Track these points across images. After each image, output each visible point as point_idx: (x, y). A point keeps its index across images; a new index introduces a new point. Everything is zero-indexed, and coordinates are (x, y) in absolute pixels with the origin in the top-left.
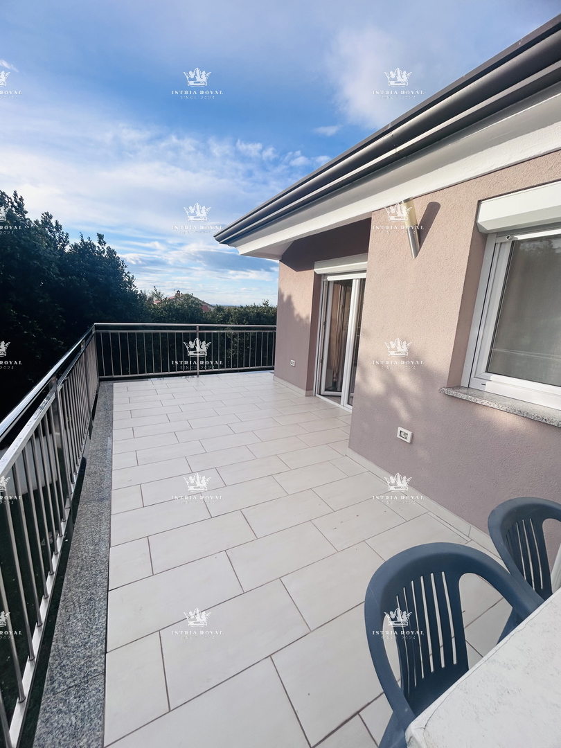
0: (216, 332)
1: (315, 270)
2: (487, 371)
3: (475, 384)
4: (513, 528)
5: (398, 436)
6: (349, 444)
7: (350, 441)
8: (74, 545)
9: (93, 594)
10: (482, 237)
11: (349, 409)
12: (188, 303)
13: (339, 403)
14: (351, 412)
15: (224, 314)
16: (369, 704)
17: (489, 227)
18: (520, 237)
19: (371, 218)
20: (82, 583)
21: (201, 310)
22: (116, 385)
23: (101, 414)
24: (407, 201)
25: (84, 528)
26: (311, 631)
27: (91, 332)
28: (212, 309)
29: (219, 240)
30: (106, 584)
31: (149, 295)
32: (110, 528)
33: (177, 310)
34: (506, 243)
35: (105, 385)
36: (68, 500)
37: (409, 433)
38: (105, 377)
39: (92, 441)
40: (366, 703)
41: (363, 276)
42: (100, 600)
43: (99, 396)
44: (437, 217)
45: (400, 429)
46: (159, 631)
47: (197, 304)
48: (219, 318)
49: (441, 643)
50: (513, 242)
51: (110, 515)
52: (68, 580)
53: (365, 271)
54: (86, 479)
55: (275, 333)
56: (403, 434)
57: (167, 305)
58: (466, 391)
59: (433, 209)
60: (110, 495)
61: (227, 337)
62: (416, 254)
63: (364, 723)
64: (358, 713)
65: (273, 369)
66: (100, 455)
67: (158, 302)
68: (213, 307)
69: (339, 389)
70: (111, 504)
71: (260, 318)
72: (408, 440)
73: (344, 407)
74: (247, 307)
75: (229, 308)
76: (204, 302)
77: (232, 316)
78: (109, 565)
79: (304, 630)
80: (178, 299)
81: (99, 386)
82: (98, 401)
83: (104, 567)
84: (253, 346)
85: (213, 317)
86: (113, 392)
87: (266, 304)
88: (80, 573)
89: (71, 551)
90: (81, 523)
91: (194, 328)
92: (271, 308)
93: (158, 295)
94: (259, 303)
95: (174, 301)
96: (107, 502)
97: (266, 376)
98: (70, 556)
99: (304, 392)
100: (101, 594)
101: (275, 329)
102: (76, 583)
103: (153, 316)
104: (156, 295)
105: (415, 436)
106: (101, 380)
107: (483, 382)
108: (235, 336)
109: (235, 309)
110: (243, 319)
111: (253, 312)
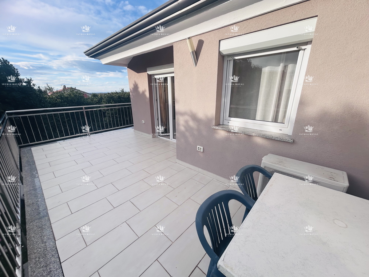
0: (95, 109)
1: (148, 72)
2: (229, 117)
3: (225, 123)
4: (244, 178)
5: (198, 150)
6: (177, 157)
7: (177, 156)
8: (29, 247)
9: (51, 268)
10: (222, 57)
11: (175, 141)
12: (73, 94)
13: (169, 138)
14: (176, 142)
15: (98, 98)
16: (200, 261)
17: (224, 53)
18: (236, 58)
19: (173, 46)
20: (42, 265)
21: (83, 97)
22: (33, 149)
23: (26, 168)
24: (189, 38)
25: (34, 237)
26: (173, 243)
27: (5, 118)
28: (90, 96)
29: (88, 55)
30: (59, 260)
31: (43, 89)
32: (52, 231)
33: (66, 98)
34: (231, 60)
35: (24, 150)
36: (17, 224)
37: (202, 148)
38: (23, 145)
39: (25, 186)
40: (199, 261)
41: (172, 75)
42: (57, 270)
43: (22, 158)
44: (203, 47)
45: (198, 146)
46: (97, 271)
47: (80, 94)
48: (95, 101)
49: (224, 227)
50: (234, 60)
51: (51, 224)
52: (31, 267)
53: (173, 73)
54: (27, 209)
55: (131, 107)
56: (199, 149)
57: (59, 96)
58: (222, 126)
59: (201, 43)
60: (47, 214)
61: (103, 111)
62: (196, 65)
63: (200, 269)
64: (197, 266)
65: (133, 126)
66: (33, 192)
67: (51, 93)
68: (90, 94)
69: (168, 132)
70: (49, 218)
71: (120, 99)
72: (202, 151)
73: (172, 140)
74: (112, 93)
75: (101, 94)
76: (84, 92)
77: (103, 99)
78: (57, 251)
79: (170, 243)
80: (65, 91)
81: (20, 151)
82: (22, 161)
83: (54, 252)
84: (119, 114)
85: (92, 100)
86: (32, 154)
87: (123, 91)
88: (38, 260)
89: (28, 251)
90: (31, 234)
91: (82, 108)
92: (126, 93)
93: (51, 89)
94: (119, 90)
95: (63, 92)
96: (47, 218)
97: (130, 130)
98: (28, 254)
99: (151, 136)
100: (56, 266)
101: (130, 105)
102: (38, 267)
103: (50, 103)
104: (49, 90)
105: (204, 148)
106: (20, 147)
107: (228, 121)
108: (108, 110)
109: (105, 95)
110: (111, 100)
111: (116, 96)
